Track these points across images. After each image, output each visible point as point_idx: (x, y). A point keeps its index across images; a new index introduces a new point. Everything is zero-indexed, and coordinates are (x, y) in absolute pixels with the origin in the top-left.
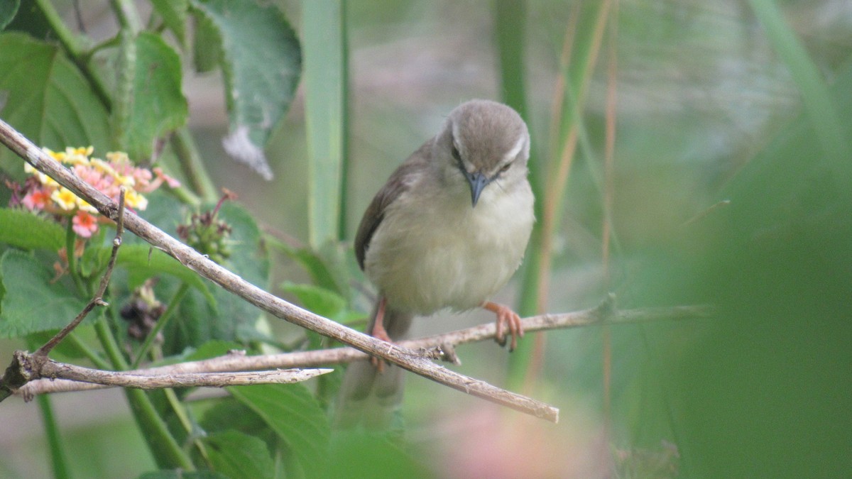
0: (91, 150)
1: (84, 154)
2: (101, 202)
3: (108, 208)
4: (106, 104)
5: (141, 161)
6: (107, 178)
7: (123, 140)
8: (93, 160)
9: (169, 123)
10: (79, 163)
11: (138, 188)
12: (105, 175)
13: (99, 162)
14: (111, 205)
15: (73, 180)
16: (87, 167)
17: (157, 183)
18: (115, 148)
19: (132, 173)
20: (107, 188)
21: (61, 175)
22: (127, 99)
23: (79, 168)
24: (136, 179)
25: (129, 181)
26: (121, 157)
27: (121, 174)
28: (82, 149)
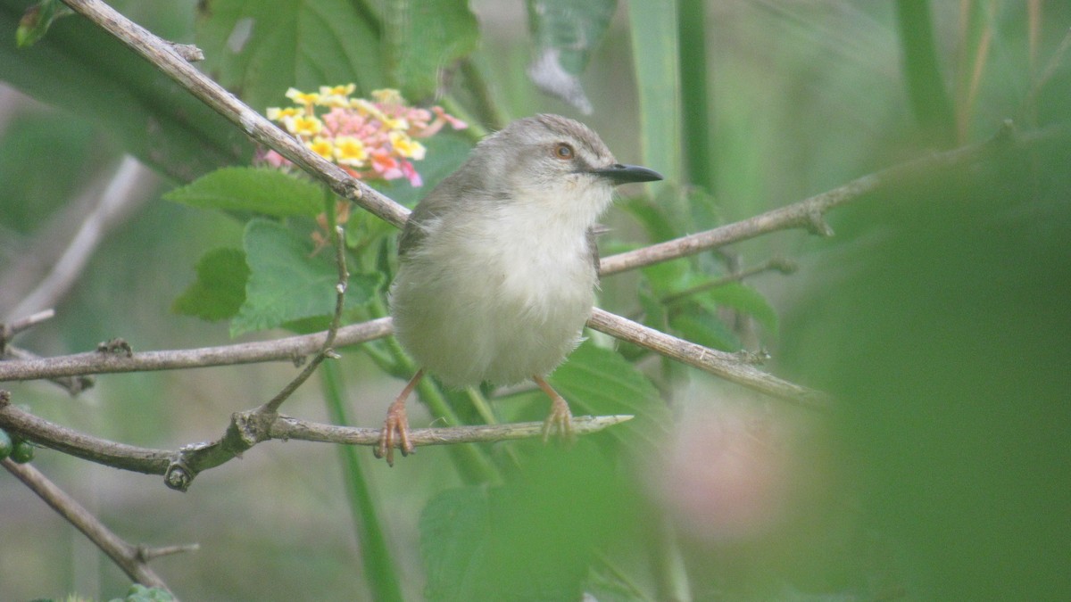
0: (351, 88)
1: (343, 93)
2: (335, 178)
4: (375, 26)
5: (416, 99)
6: (373, 122)
7: (399, 73)
8: (354, 101)
9: (455, 49)
10: (337, 105)
11: (413, 133)
12: (370, 118)
13: (362, 103)
15: (299, 151)
16: (346, 110)
17: (437, 125)
18: (388, 83)
19: (403, 115)
20: (372, 135)
21: (284, 145)
22: (399, 21)
23: (336, 111)
24: (410, 121)
25: (401, 124)
26: (391, 95)
27: (391, 117)
28: (340, 88)
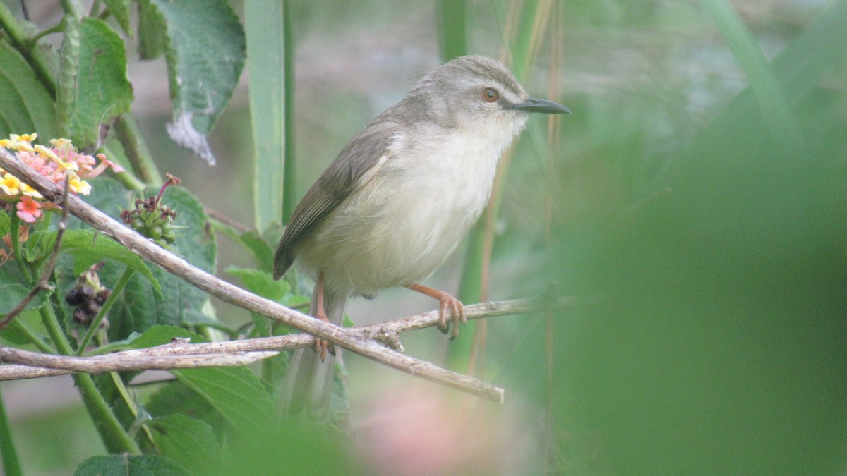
0: (34, 136)
1: (28, 140)
2: (46, 187)
3: (52, 193)
4: (51, 90)
5: (84, 147)
6: (51, 163)
7: (68, 126)
8: (36, 146)
9: (113, 109)
10: (23, 149)
11: (82, 173)
12: (48, 161)
13: (42, 148)
14: (55, 190)
15: (17, 166)
16: (30, 154)
17: (101, 168)
18: (59, 134)
19: (76, 160)
20: (51, 174)
21: (6, 161)
22: (70, 85)
23: (23, 154)
24: (80, 165)
25: (72, 166)
26: (64, 144)
27: (65, 161)
28: (26, 135)
